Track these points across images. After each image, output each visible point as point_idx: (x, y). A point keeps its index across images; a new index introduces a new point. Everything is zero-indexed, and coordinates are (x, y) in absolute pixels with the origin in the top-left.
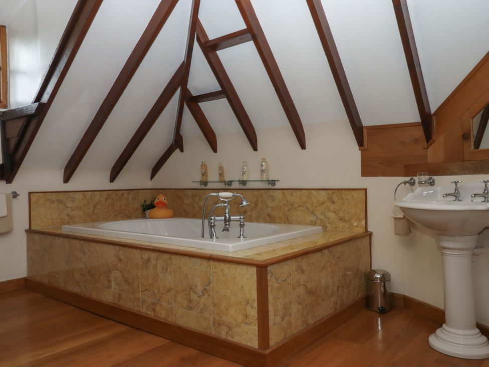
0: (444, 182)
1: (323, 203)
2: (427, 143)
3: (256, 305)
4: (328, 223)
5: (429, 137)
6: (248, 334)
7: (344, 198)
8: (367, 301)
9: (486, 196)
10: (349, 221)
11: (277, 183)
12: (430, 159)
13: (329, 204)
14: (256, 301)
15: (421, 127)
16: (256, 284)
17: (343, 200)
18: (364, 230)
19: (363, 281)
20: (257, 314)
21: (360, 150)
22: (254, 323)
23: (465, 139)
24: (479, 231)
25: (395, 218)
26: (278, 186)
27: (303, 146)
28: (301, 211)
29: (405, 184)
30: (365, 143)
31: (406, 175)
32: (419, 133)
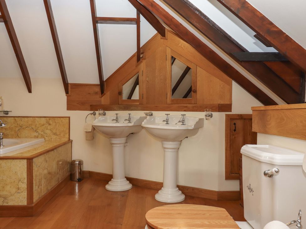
0: (111, 114)
1: (43, 125)
2: (102, 94)
3: (26, 181)
4: (46, 136)
5: (102, 92)
6: (19, 199)
7: (57, 122)
8: (71, 177)
9: (130, 120)
10: (60, 134)
11: (9, 113)
12: (103, 103)
13: (47, 125)
14: (26, 179)
15: (99, 87)
16: (26, 169)
17: (56, 123)
18: (68, 139)
19: (69, 166)
20: (26, 186)
21: (66, 96)
22: (24, 191)
23: (119, 95)
24: (127, 135)
25: (86, 132)
26: (10, 114)
27: (30, 91)
28: (28, 130)
29: (91, 114)
30: (69, 92)
31: (91, 110)
32: (98, 89)
